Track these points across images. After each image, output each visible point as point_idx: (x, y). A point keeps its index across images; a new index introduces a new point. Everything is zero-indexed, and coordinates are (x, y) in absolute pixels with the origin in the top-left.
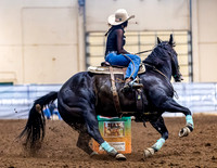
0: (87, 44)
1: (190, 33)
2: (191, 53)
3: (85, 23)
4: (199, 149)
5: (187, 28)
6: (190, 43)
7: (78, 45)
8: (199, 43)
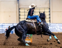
0: (19, 12)
1: (50, 9)
2: (50, 15)
3: (19, 5)
4: (52, 43)
5: (49, 7)
6: (50, 12)
7: (17, 12)
8: (52, 12)
